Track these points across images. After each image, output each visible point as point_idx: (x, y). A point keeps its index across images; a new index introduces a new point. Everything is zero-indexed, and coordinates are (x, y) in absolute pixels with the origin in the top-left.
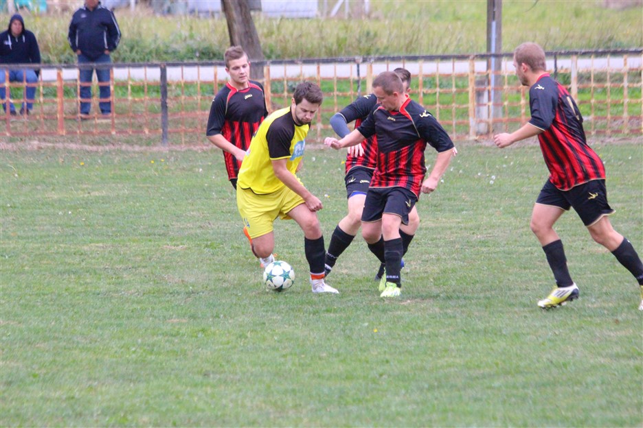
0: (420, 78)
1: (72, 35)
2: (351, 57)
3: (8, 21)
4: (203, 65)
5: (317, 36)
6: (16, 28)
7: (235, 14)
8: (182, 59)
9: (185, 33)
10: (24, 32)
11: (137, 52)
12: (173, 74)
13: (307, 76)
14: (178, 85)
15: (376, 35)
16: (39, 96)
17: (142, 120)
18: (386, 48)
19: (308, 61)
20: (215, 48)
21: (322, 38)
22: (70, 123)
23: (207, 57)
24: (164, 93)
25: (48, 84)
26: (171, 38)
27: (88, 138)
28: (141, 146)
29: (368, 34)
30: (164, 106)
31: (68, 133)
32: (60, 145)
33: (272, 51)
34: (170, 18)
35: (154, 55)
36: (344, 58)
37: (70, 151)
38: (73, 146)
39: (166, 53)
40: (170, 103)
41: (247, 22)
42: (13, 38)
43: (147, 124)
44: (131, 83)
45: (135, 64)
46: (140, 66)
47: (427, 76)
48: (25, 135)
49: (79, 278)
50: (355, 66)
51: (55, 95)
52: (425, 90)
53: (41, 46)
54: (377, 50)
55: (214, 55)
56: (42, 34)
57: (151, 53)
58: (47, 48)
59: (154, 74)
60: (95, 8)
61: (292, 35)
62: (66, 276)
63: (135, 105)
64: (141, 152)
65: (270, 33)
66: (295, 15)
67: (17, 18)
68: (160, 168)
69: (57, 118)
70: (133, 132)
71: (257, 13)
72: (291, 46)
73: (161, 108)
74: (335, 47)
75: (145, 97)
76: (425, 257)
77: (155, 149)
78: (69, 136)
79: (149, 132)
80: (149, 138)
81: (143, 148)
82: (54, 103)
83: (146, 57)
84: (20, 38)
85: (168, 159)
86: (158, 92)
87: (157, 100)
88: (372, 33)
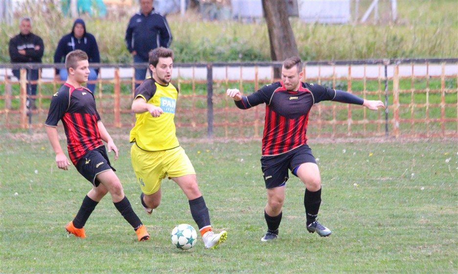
0: (443, 79)
1: (129, 38)
2: (380, 60)
3: (72, 24)
4: (246, 65)
5: (349, 40)
6: (79, 32)
7: (275, 20)
8: (227, 60)
9: (229, 37)
10: (86, 34)
11: (186, 53)
12: (219, 73)
13: (339, 76)
14: (223, 83)
15: (402, 39)
16: (98, 92)
17: (189, 115)
18: (412, 52)
19: (339, 63)
20: (257, 50)
21: (353, 42)
22: (126, 117)
23: (249, 58)
24: (210, 91)
25: (106, 81)
26: (217, 41)
28: (189, 137)
29: (395, 39)
30: (210, 102)
31: (124, 125)
33: (307, 54)
34: (216, 23)
35: (201, 56)
36: (373, 60)
39: (212, 54)
40: (216, 100)
41: (286, 27)
42: (76, 40)
43: (194, 118)
44: (180, 81)
45: (184, 64)
46: (188, 66)
47: (448, 77)
49: (132, 256)
50: (383, 68)
51: (112, 92)
52: (446, 90)
53: (100, 48)
54: (403, 54)
55: (256, 57)
56: (102, 37)
57: (198, 54)
58: (106, 50)
59: (201, 73)
60: (149, 14)
61: (325, 38)
62: (121, 254)
63: (184, 101)
64: (189, 144)
65: (306, 37)
66: (329, 21)
67: (80, 22)
68: (206, 158)
69: (114, 112)
70: (182, 125)
71: (295, 19)
72: (325, 49)
73: (207, 103)
74: (365, 50)
75: (193, 94)
76: (445, 241)
77: (201, 141)
78: (124, 128)
79: (197, 125)
80: (196, 131)
81: (191, 140)
82: (112, 98)
83: (195, 58)
84: (82, 40)
85: (213, 150)
86: (204, 89)
87: (204, 97)
88: (399, 38)
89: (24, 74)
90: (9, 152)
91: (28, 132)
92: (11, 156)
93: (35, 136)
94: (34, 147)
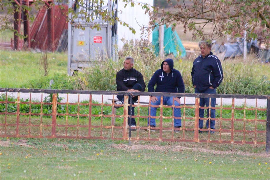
11: (249, 88)
16: (183, 114)
17: (252, 135)
25: (189, 107)
27: (215, 145)
28: (251, 153)
30: (268, 125)
31: (201, 141)
32: (195, 149)
35: (261, 90)
37: (202, 154)
38: (204, 150)
42: (165, 74)
43: (255, 138)
44: (246, 108)
46: (253, 97)
48: (172, 141)
57: (259, 88)
59: (262, 103)
63: (247, 124)
64: (251, 157)
68: (265, 168)
69: (194, 131)
70: (246, 142)
73: (265, 127)
75: (254, 119)
77: (261, 155)
78: (202, 143)
79: (257, 143)
80: (257, 147)
81: (253, 154)
83: (256, 91)
86: (263, 115)
87: (263, 121)
89: (126, 99)
90: (114, 158)
91: (129, 143)
92: (115, 161)
93: (133, 147)
94: (132, 155)
